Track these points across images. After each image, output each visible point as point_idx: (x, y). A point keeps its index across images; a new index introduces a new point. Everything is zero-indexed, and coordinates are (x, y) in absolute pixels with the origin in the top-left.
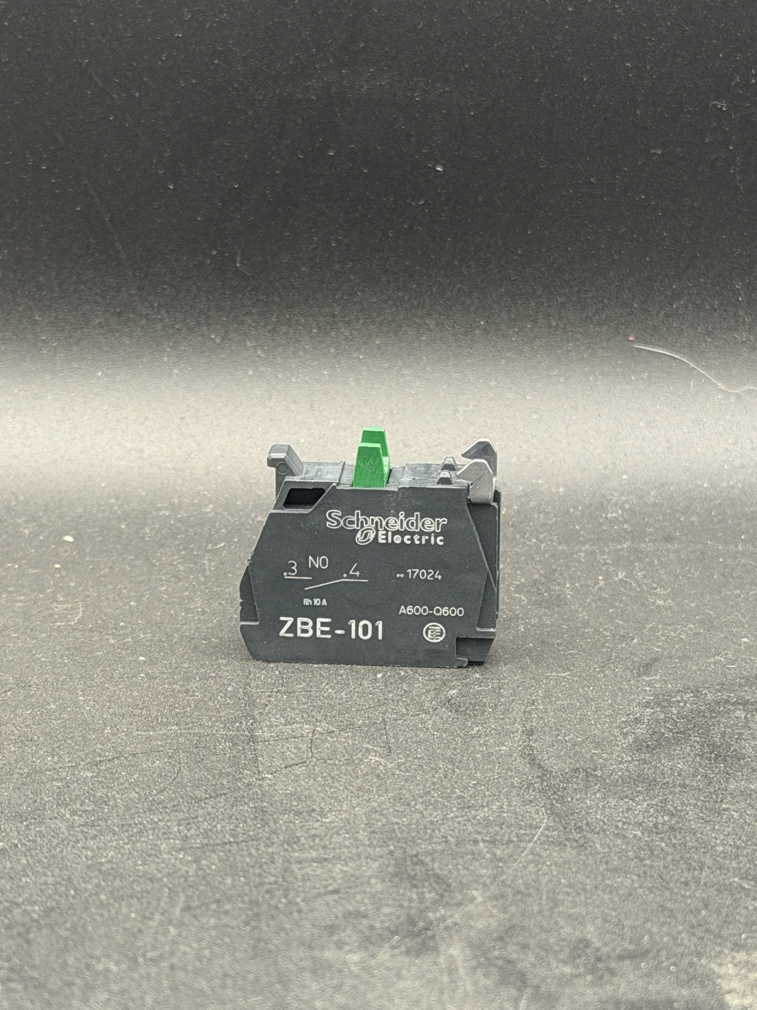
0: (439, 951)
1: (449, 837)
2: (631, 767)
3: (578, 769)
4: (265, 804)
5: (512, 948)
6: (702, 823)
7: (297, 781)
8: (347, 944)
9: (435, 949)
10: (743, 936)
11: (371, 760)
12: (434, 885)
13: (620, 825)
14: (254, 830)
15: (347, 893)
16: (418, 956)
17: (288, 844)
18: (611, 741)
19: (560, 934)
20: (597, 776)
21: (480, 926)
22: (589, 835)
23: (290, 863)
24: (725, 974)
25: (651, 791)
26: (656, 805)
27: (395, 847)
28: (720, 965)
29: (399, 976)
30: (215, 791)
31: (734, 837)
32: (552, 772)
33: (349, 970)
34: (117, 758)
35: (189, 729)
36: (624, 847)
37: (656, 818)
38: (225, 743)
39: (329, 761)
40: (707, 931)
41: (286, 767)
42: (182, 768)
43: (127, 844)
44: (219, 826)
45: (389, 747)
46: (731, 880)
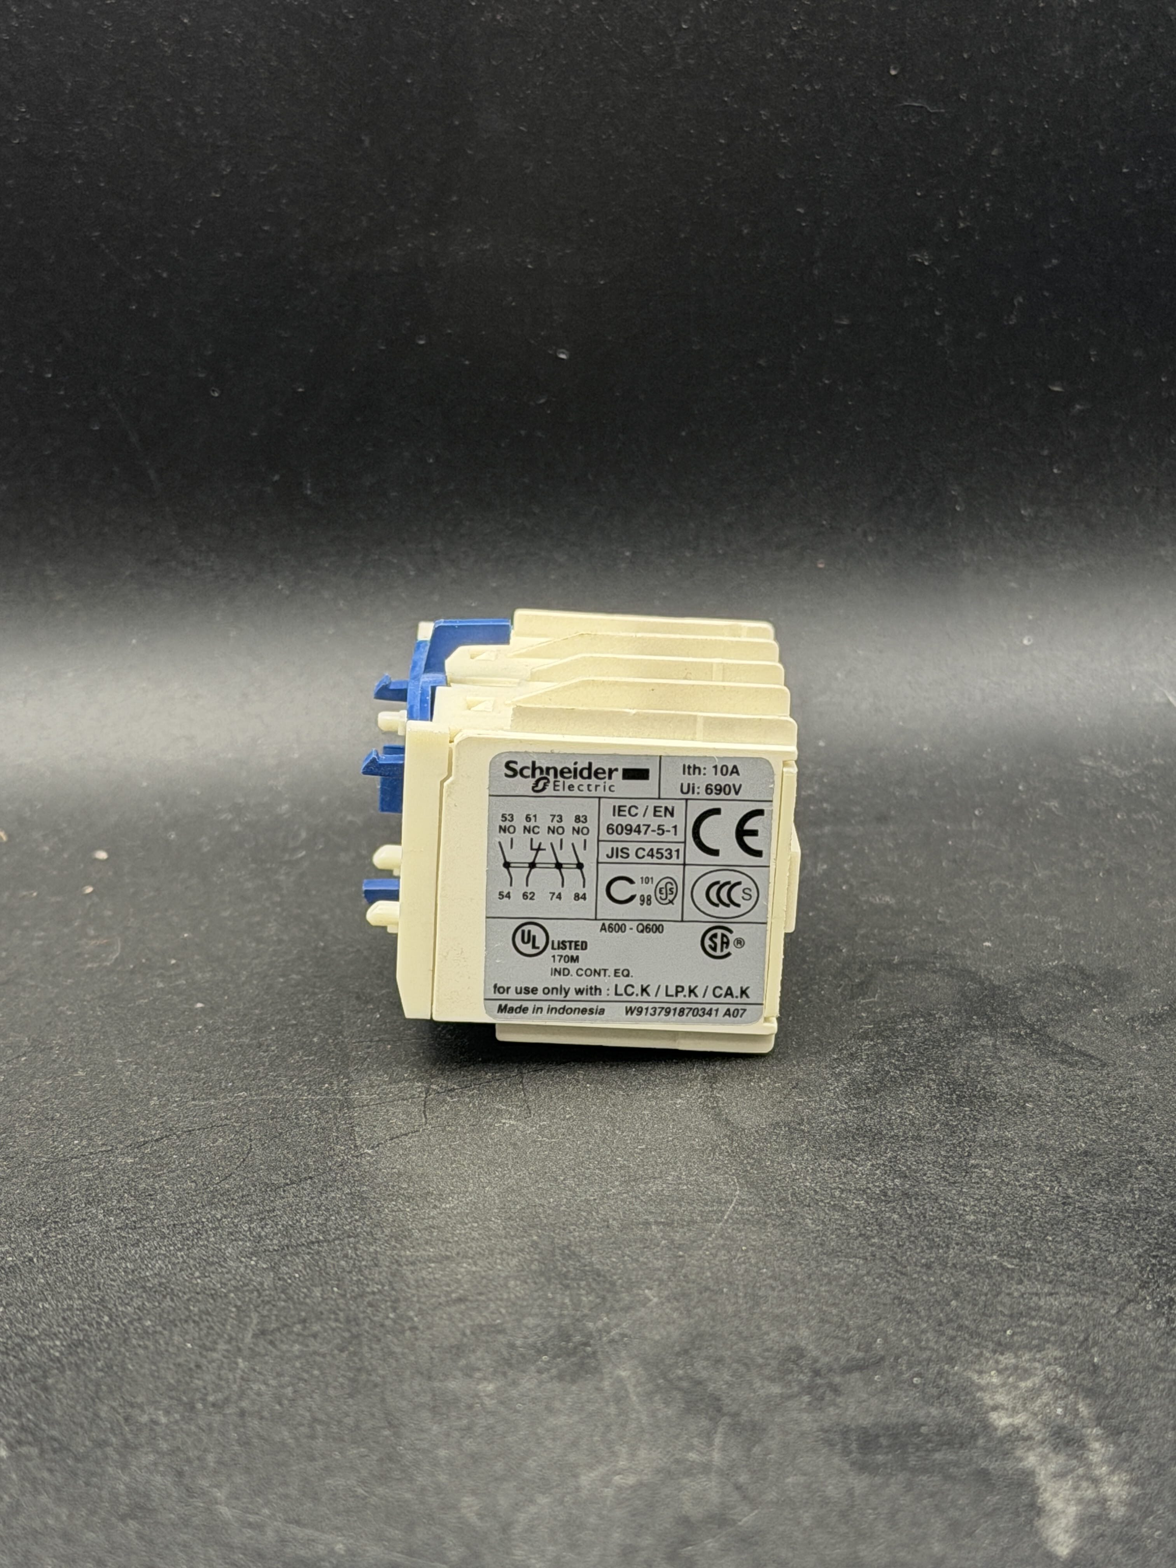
0: (602, 1373)
1: (611, 1221)
2: (849, 1117)
3: (778, 1123)
4: (365, 1188)
5: (700, 1364)
6: (945, 1186)
7: (407, 1156)
8: (479, 1370)
9: (597, 1370)
10: (1009, 1332)
11: (504, 1123)
12: (594, 1285)
13: (837, 1193)
14: (350, 1223)
15: (477, 1300)
16: (573, 1382)
17: (396, 1240)
18: (820, 1085)
19: (763, 1342)
20: (803, 1131)
21: (657, 1337)
22: (796, 1209)
23: (400, 1265)
24: (988, 1383)
25: (876, 1147)
26: (884, 1164)
27: (539, 1237)
28: (980, 1372)
29: (550, 1409)
30: (297, 1174)
31: (989, 1201)
32: (744, 1130)
33: (482, 1404)
34: (166, 1136)
35: (262, 1094)
36: (843, 1222)
37: (884, 1182)
38: (310, 1110)
39: (448, 1129)
40: (960, 1327)
41: (392, 1139)
42: (253, 1146)
43: (180, 1250)
44: (303, 1221)
45: (528, 1107)
46: (988, 1258)
